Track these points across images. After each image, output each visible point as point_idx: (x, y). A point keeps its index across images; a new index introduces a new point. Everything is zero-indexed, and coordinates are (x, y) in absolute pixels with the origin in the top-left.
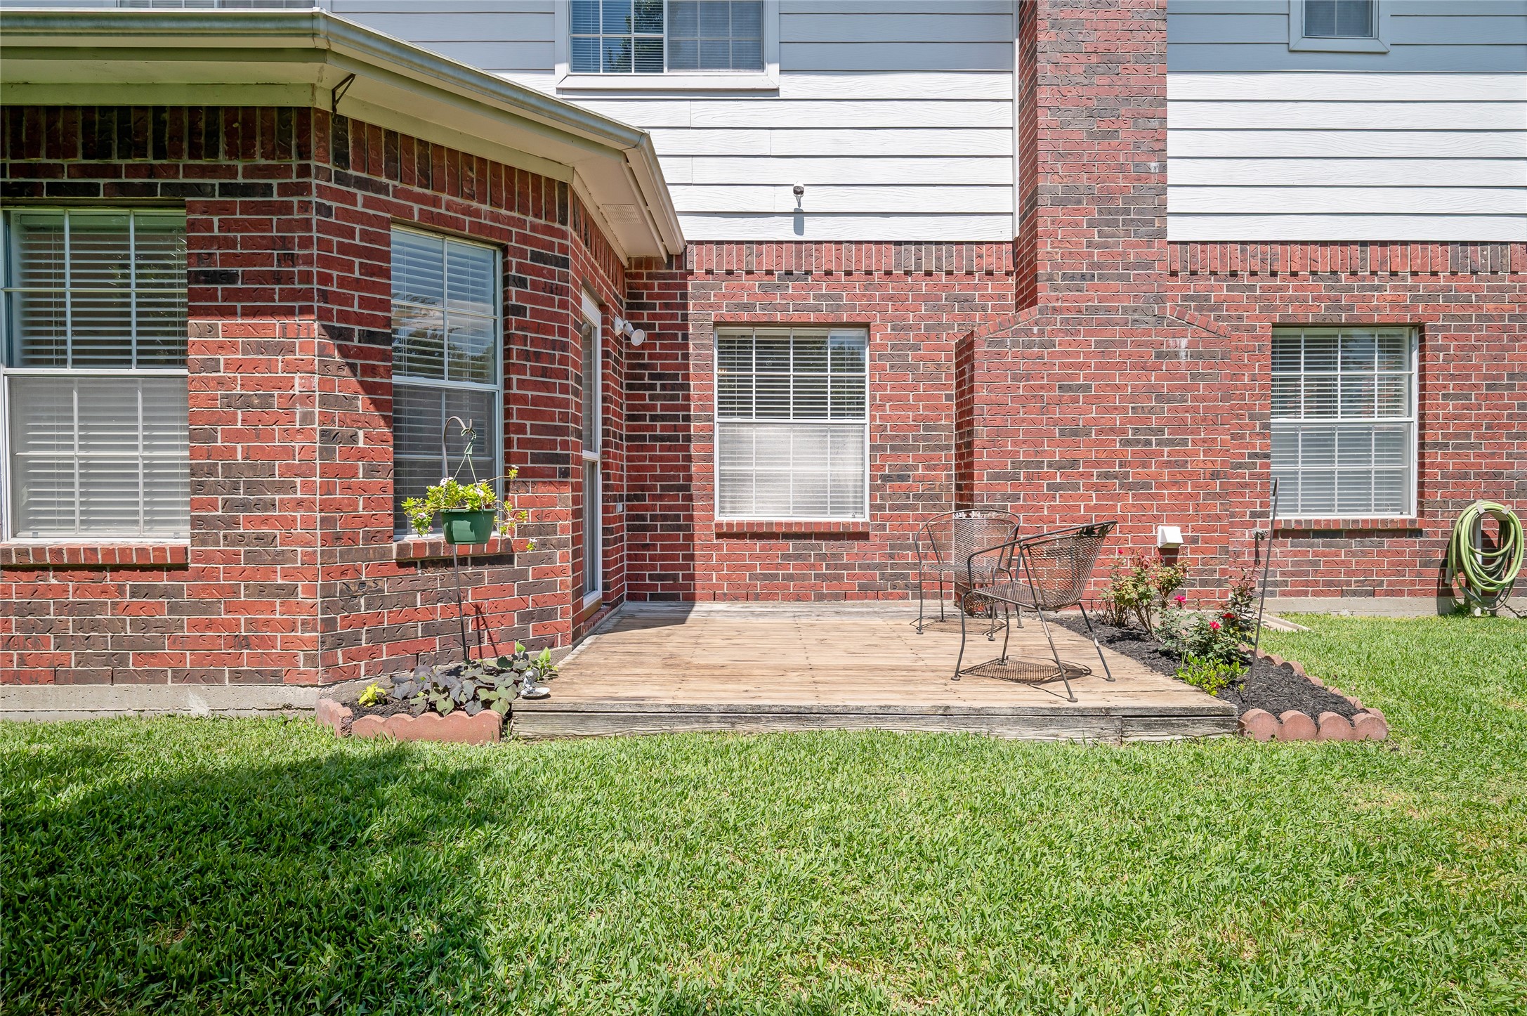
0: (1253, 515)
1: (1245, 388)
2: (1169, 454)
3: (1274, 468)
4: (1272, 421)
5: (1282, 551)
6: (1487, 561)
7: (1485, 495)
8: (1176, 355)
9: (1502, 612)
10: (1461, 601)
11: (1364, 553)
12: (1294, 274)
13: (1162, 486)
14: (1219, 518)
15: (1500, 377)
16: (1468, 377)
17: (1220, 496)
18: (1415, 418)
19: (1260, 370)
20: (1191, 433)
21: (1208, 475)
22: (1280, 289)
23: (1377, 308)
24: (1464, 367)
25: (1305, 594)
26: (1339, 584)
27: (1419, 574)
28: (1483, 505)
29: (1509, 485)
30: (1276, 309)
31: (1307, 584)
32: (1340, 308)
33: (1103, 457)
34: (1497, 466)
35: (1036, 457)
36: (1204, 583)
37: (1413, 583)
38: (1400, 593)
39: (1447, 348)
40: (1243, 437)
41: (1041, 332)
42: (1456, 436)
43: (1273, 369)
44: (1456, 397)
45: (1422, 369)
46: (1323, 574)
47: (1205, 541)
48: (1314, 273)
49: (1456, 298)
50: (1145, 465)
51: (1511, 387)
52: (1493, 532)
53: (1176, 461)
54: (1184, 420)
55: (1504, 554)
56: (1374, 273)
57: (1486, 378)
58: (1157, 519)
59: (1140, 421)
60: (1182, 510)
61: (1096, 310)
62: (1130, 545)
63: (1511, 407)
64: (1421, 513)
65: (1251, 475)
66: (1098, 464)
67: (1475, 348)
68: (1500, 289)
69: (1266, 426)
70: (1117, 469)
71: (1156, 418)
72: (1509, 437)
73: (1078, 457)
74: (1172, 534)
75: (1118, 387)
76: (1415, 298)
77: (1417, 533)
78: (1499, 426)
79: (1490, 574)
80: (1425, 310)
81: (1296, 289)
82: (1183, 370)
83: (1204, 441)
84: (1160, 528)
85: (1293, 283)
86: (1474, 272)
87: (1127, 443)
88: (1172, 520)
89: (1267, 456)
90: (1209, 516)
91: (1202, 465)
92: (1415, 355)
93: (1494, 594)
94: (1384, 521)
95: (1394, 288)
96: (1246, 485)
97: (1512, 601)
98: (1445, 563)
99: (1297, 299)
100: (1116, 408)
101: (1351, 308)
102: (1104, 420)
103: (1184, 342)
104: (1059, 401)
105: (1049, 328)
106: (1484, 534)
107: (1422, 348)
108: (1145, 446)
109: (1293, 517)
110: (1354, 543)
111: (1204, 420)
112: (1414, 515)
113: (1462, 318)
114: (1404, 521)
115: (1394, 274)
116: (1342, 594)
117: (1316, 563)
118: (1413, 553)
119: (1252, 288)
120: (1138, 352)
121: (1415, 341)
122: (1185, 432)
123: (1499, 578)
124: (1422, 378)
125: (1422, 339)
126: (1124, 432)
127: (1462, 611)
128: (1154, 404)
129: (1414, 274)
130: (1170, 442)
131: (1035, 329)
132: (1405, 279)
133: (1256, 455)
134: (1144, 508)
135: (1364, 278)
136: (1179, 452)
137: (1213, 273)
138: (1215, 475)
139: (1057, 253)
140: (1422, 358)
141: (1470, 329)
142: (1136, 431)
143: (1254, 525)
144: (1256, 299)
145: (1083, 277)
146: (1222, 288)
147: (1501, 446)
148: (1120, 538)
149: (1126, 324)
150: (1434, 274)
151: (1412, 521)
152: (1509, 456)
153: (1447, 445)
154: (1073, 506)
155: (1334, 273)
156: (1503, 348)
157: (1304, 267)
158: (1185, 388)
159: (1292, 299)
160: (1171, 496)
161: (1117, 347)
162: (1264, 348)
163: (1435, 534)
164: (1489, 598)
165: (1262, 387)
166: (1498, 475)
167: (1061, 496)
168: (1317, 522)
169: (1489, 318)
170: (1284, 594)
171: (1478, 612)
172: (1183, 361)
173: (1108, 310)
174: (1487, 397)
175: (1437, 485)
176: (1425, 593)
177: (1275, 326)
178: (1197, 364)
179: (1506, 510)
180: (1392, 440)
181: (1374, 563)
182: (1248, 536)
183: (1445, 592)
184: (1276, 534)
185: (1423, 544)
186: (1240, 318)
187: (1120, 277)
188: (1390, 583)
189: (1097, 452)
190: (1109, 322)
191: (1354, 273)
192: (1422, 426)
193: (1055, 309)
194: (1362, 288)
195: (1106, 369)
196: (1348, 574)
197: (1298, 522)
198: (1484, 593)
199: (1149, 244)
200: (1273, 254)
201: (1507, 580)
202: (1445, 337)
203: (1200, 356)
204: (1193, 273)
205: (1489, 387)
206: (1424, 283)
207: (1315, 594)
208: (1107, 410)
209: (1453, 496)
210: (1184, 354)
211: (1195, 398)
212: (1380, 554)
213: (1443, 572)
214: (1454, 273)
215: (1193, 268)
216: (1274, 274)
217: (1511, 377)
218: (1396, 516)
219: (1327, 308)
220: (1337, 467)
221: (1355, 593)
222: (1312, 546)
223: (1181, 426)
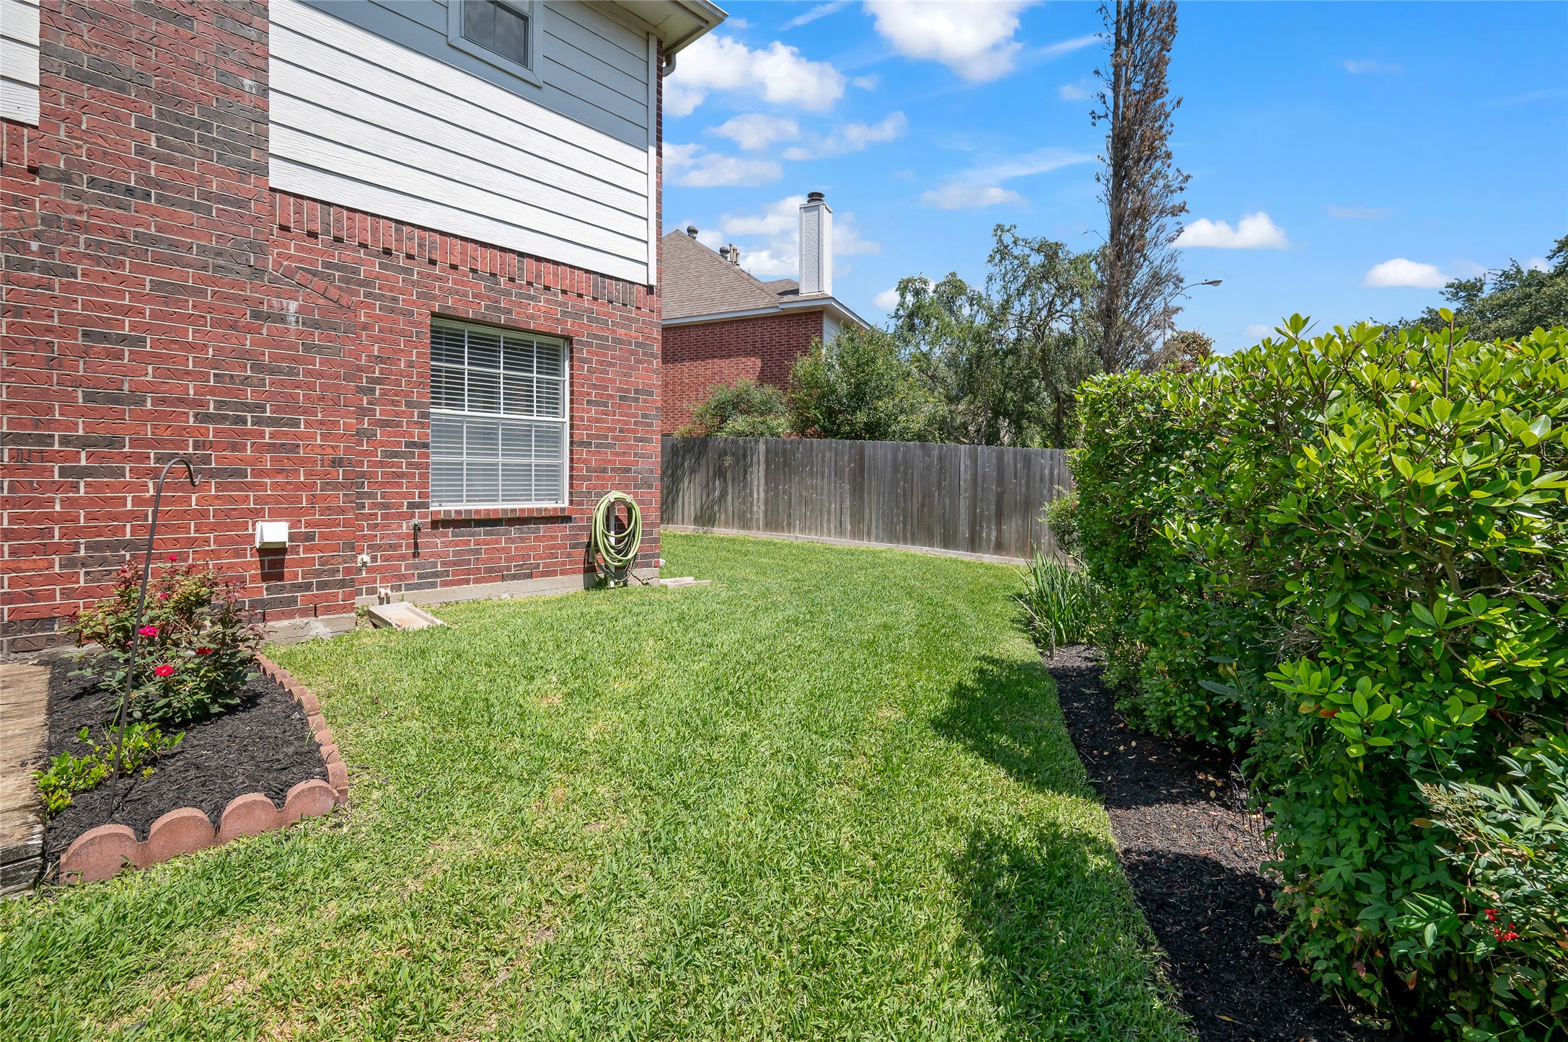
0: (411, 506)
1: (401, 373)
2: (272, 436)
3: (433, 458)
4: (432, 410)
5: (440, 543)
6: (618, 541)
7: (617, 487)
8: (283, 319)
9: (631, 580)
10: (602, 575)
11: (522, 540)
12: (454, 267)
13: (258, 473)
14: (342, 511)
15: (628, 391)
16: (606, 388)
17: (343, 486)
18: (567, 419)
19: (418, 357)
20: (304, 413)
21: (327, 463)
22: (439, 279)
23: (532, 317)
24: (603, 379)
25: (467, 582)
26: (500, 570)
27: (569, 555)
28: (615, 495)
29: (635, 479)
30: (435, 298)
31: (468, 572)
32: (499, 309)
33: (166, 435)
34: (627, 462)
35: (37, 428)
36: (322, 586)
37: (564, 563)
38: (554, 573)
39: (590, 361)
40: (399, 424)
41: (46, 252)
42: (597, 437)
43: (433, 359)
44: (597, 404)
45: (572, 376)
46: (486, 561)
47: (323, 536)
48: (474, 271)
49: (597, 321)
50: (234, 447)
51: (636, 400)
52: (623, 516)
53: (283, 445)
54: (294, 397)
55: (629, 535)
56: (529, 284)
57: (619, 390)
58: (257, 514)
59: (229, 392)
60: (292, 503)
61: (154, 241)
62: (213, 547)
63: (635, 416)
64: (571, 502)
65: (408, 464)
66: (156, 443)
67: (613, 365)
68: (629, 319)
69: (425, 415)
70: (191, 451)
71: (252, 392)
72: (636, 440)
73: (120, 433)
74: (274, 532)
75: (192, 347)
76: (564, 313)
77: (567, 519)
78: (629, 431)
79: (618, 552)
80: (572, 325)
81: (456, 282)
82: (292, 338)
83: (322, 423)
84: (258, 525)
85: (452, 276)
86: (610, 302)
87: (208, 418)
88: (275, 515)
89: (426, 446)
90: (329, 508)
91: (319, 451)
92: (567, 363)
93: (623, 568)
94: (539, 510)
95: (547, 301)
96: (403, 475)
97: (636, 572)
98: (589, 545)
99: (457, 292)
100: (188, 373)
101: (509, 312)
102: (167, 387)
103: (293, 306)
104: (86, 352)
105: (63, 248)
106: (617, 518)
107: (571, 359)
108: (236, 423)
109: (453, 507)
110: (513, 531)
111: (322, 398)
112: (566, 504)
113: (601, 338)
114: (555, 509)
115: (547, 288)
116: (503, 578)
117: (477, 552)
118: (564, 538)
119: (408, 271)
120: (224, 307)
121: (567, 352)
122: (296, 410)
123: (626, 555)
124: (572, 384)
125: (571, 351)
126: (203, 404)
127: (601, 584)
128: (249, 373)
129: (564, 292)
130: (272, 422)
131: (34, 246)
132: (555, 295)
133: (414, 444)
134: (234, 500)
135: (521, 287)
136: (286, 433)
137: (363, 245)
138: (336, 463)
139: (79, 147)
140: (572, 367)
141: (607, 347)
142: (219, 405)
143: (413, 516)
144: (414, 283)
145: (129, 191)
146: (373, 264)
147: (630, 447)
148: (196, 539)
149: (205, 268)
150: (580, 296)
151: (563, 510)
152: (636, 455)
153: (590, 444)
154: (112, 498)
155: (493, 275)
156: (631, 368)
157: (464, 262)
158: (295, 359)
159: (451, 292)
160: (275, 486)
161: (190, 296)
162: (422, 336)
163: (582, 519)
164: (621, 572)
165: (420, 375)
166: (628, 470)
167: (87, 485)
168: (478, 512)
169: (621, 342)
170: (445, 584)
171: (612, 584)
172: (293, 327)
173: (174, 245)
174: (620, 406)
175: (583, 478)
176: (574, 572)
177: (434, 315)
178: (312, 334)
179: (629, 498)
180: (549, 437)
181: (531, 548)
182: (405, 528)
183: (590, 569)
184: (435, 524)
185: (572, 528)
186: (395, 300)
187: (194, 207)
188: (546, 565)
189: (154, 427)
190: (175, 261)
191: (512, 280)
192: (572, 427)
193: (74, 225)
194: (519, 295)
195: (171, 320)
196: (507, 560)
197: (458, 512)
198: (617, 568)
199: (242, 177)
200: (432, 242)
201: (630, 556)
202: (588, 352)
203: (316, 325)
204: (338, 240)
205: (621, 398)
206: (571, 300)
207: (477, 581)
208: (174, 374)
209: (595, 487)
210: (293, 319)
211: (308, 373)
212: (536, 541)
213: (587, 551)
214: (595, 299)
215: (337, 234)
216: (433, 262)
217: (637, 391)
218: (550, 505)
219: (487, 307)
220: (500, 459)
221: (514, 577)
222: (473, 535)
223: (290, 404)
